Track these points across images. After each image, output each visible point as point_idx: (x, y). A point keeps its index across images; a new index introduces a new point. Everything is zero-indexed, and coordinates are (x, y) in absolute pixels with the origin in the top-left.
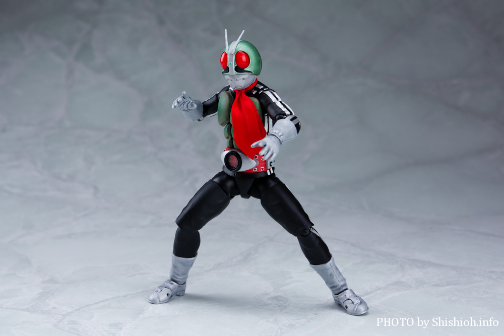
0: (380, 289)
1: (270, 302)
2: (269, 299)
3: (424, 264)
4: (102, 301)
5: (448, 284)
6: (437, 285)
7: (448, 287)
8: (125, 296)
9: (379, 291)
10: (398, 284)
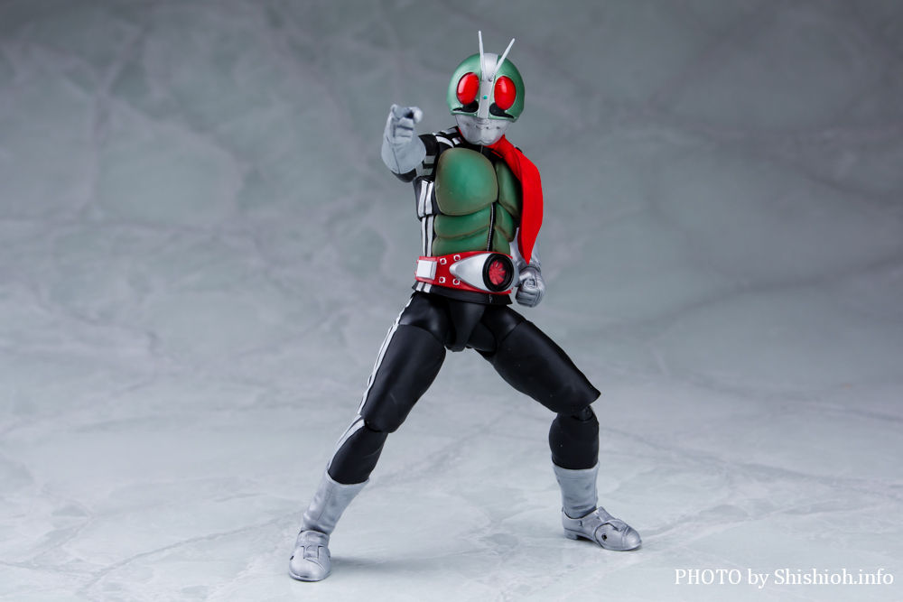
0: (688, 519)
1: (483, 545)
2: (481, 540)
3: (770, 474)
4: (169, 547)
5: (815, 509)
6: (794, 512)
7: (815, 516)
8: (211, 538)
9: (686, 524)
10: (723, 510)
